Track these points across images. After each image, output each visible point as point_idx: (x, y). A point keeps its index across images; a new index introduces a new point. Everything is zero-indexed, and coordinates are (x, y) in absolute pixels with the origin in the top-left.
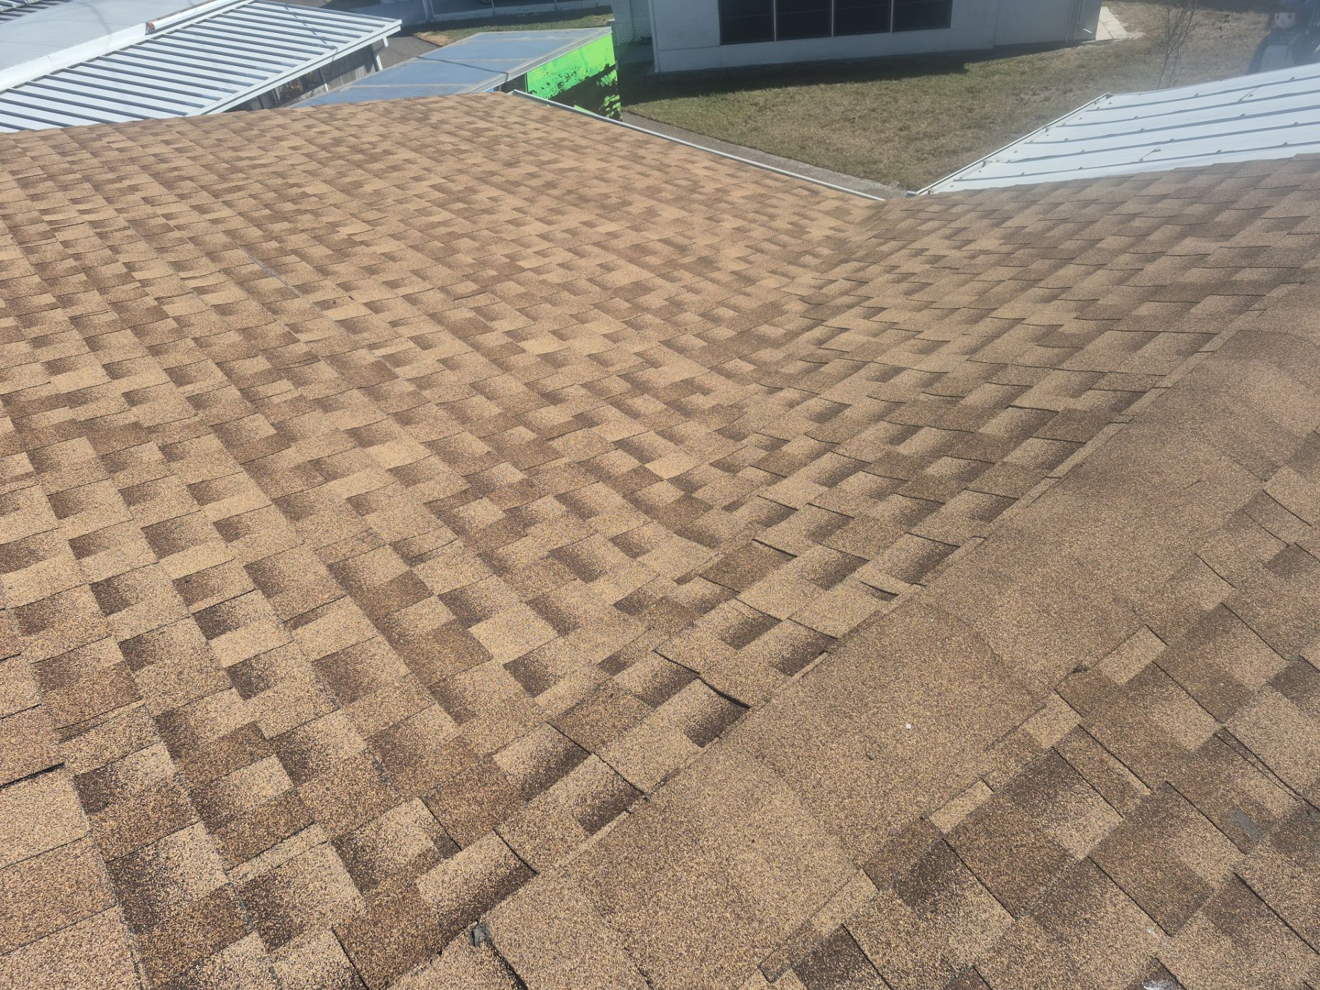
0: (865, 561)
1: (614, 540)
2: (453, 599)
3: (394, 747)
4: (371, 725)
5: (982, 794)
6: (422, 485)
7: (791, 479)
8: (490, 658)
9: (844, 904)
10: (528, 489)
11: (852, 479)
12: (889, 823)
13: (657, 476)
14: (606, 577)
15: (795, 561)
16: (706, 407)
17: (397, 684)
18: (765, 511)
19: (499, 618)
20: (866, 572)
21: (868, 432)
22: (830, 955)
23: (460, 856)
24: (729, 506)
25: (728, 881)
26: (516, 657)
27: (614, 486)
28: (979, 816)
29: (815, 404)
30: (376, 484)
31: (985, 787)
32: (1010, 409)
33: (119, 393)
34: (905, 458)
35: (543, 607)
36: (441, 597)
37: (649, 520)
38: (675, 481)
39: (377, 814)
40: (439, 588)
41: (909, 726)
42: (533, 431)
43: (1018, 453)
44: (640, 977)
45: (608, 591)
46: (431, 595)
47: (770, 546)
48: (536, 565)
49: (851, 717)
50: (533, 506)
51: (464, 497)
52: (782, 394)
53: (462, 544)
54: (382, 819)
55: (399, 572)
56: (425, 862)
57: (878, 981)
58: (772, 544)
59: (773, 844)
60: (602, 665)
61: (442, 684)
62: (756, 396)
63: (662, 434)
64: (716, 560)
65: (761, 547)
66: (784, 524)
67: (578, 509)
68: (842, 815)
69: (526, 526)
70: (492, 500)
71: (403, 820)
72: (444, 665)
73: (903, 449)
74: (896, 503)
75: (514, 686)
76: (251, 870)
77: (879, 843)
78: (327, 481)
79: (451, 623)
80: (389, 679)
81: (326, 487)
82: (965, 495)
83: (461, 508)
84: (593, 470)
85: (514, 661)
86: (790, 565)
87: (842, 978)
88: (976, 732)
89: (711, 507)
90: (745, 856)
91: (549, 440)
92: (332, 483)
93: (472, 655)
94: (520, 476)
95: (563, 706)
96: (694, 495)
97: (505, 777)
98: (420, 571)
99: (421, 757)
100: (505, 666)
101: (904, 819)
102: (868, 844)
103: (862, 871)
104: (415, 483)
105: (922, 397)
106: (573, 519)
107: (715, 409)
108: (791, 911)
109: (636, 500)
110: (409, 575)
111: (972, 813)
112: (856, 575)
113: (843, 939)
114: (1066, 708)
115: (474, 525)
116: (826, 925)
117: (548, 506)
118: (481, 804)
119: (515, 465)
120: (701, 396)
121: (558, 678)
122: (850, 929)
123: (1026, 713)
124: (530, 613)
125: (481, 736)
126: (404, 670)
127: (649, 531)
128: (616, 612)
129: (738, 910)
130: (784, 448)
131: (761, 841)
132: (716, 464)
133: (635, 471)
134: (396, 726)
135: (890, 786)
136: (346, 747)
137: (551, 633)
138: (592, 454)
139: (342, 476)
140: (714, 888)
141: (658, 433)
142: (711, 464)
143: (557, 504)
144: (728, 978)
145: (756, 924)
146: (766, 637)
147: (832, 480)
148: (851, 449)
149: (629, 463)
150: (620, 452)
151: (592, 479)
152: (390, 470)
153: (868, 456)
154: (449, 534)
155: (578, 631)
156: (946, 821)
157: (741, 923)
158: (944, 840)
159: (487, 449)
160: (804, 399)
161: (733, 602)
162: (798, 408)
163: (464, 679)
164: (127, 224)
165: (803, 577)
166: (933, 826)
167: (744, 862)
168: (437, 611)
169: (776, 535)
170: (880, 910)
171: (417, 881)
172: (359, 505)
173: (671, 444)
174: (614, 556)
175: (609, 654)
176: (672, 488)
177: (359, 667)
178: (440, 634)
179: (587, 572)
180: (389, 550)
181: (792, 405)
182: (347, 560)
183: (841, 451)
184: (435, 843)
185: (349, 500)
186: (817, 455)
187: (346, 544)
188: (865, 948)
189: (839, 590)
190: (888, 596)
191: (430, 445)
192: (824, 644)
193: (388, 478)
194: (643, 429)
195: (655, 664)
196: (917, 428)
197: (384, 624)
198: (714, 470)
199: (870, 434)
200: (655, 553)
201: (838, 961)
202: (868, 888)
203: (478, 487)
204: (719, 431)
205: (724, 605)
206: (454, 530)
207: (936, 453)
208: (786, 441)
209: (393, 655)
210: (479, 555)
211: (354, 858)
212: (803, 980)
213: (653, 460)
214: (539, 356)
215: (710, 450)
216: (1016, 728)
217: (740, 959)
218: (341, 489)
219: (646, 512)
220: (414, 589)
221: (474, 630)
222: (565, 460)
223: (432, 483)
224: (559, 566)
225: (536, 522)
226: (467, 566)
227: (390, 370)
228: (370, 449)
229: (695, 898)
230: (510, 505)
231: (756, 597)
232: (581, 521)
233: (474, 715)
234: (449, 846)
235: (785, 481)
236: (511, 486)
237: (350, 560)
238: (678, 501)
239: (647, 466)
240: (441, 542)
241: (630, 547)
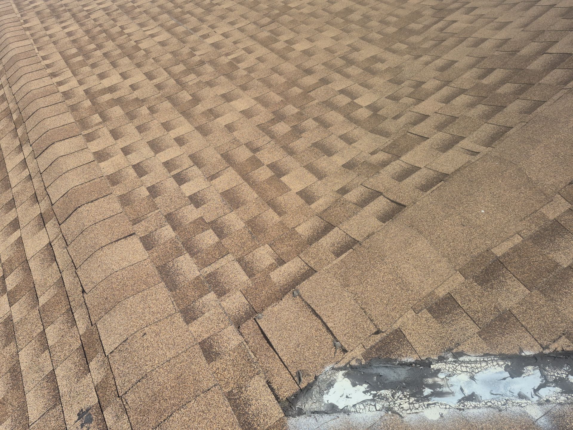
0: (463, 138)
1: (341, 137)
2: (272, 166)
3: (255, 225)
4: (246, 217)
5: (518, 240)
6: (254, 117)
7: (426, 101)
8: (290, 190)
9: (450, 285)
10: (300, 116)
11: (457, 99)
12: (472, 253)
13: (360, 105)
14: (338, 154)
15: (428, 140)
16: (383, 69)
17: (254, 201)
18: (413, 118)
19: (293, 173)
20: (464, 143)
21: (466, 74)
22: (443, 304)
23: (285, 265)
24: (395, 117)
25: (397, 275)
26: (301, 189)
27: (340, 112)
28: (516, 249)
29: (439, 62)
30: (236, 119)
31: (519, 237)
32: (544, 55)
33: (128, 85)
34: (486, 86)
35: (310, 168)
36: (268, 166)
37: (357, 127)
38: (368, 107)
39: (252, 250)
40: (267, 162)
41: (483, 211)
42: (300, 88)
43: (548, 78)
44: (361, 310)
45: (339, 160)
46: (263, 165)
47: (416, 135)
48: (307, 150)
49: (455, 208)
50: (303, 124)
51: (273, 122)
52: (422, 59)
53: (274, 143)
54: (254, 252)
55: (250, 156)
56: (272, 268)
57: (465, 315)
58: (417, 133)
59: (417, 261)
60: (338, 192)
61: (272, 201)
62: (408, 61)
63: (361, 85)
64: (389, 143)
65: (411, 135)
66: (423, 124)
67: (324, 124)
68: (449, 249)
69: (301, 133)
70: (285, 122)
71: (262, 252)
72: (272, 193)
73: (485, 81)
74: (481, 108)
75: (301, 201)
76: (208, 270)
77: (466, 260)
78: (215, 118)
79: (273, 176)
80: (251, 199)
81: (216, 121)
82: (517, 102)
83: (272, 127)
84: (329, 104)
85: (300, 191)
86: (426, 143)
87: (448, 313)
88: (516, 213)
89: (386, 118)
90: (405, 266)
91: (308, 92)
92: (217, 119)
93: (282, 189)
94: (296, 110)
95: (322, 209)
96: (378, 113)
97: (301, 236)
98: (258, 155)
99: (267, 229)
100: (297, 193)
101: (479, 251)
102: (461, 261)
103: (458, 272)
104: (252, 117)
105: (496, 53)
106: (322, 129)
107: (387, 70)
108: (425, 287)
109: (350, 117)
110: (254, 157)
111: (512, 248)
112: (459, 145)
113: (449, 298)
114: (563, 201)
115: (278, 134)
116: (441, 292)
117: (310, 123)
118: (292, 246)
119: (294, 105)
120: (381, 64)
121: (319, 198)
122: (452, 294)
123: (542, 204)
124: (306, 171)
125: (289, 220)
126: (256, 196)
127: (357, 132)
128: (343, 169)
129: (402, 286)
130: (423, 86)
131: (412, 260)
132: (388, 97)
133: (349, 104)
134: (255, 217)
135: (472, 237)
136: (237, 226)
137: (315, 179)
138: (329, 98)
139: (222, 116)
140: (391, 278)
141: (360, 84)
142: (386, 98)
143: (314, 122)
144: (398, 312)
145: (410, 292)
146: (413, 176)
147: (448, 100)
148: (457, 84)
149: (347, 100)
150: (342, 95)
151: (329, 109)
152: (241, 112)
153: (467, 86)
154: (268, 139)
155: (327, 177)
156: (499, 251)
157: (403, 291)
158: (498, 259)
159: (281, 99)
160: (433, 60)
161: (398, 161)
162: (430, 65)
163: (280, 199)
164: (117, 8)
165: (432, 148)
166: (493, 253)
167: (404, 268)
168: (267, 172)
169: (419, 129)
170: (466, 287)
171: (270, 274)
172: (230, 128)
173: (366, 89)
174: (341, 144)
175: (341, 187)
176: (367, 110)
177: (238, 195)
178: (269, 181)
179: (329, 152)
180: (245, 147)
181: (427, 64)
182: (228, 152)
183: (453, 85)
184: (275, 260)
185: (225, 126)
186: (440, 88)
187: (227, 145)
188: (459, 302)
189: (450, 152)
190: (474, 153)
191: (256, 99)
192: (442, 177)
193: (240, 115)
194: (352, 83)
195: (362, 190)
196: (493, 70)
197: (246, 178)
198: (387, 100)
199: (467, 75)
200: (360, 142)
201: (447, 307)
202: (461, 278)
203: (279, 117)
204: (390, 81)
205: (393, 163)
206: (270, 137)
207: (502, 82)
208: (424, 83)
209: (251, 190)
210: (282, 147)
211: (246, 266)
212: (431, 313)
213: (358, 98)
214: (301, 51)
215: (386, 90)
216: (536, 211)
217: (403, 304)
218: (222, 121)
219: (355, 123)
220: (256, 163)
221: (282, 179)
222: (316, 101)
223: (259, 116)
224: (316, 150)
225: (305, 131)
226: (277, 153)
227: (236, 65)
228: (231, 103)
229: (383, 281)
230: (293, 124)
231: (409, 158)
232: (325, 129)
233: (286, 213)
234: (281, 262)
235: (424, 102)
236: (293, 115)
237: (229, 152)
238: (370, 117)
239: (355, 101)
240: (265, 142)
241: (348, 140)
